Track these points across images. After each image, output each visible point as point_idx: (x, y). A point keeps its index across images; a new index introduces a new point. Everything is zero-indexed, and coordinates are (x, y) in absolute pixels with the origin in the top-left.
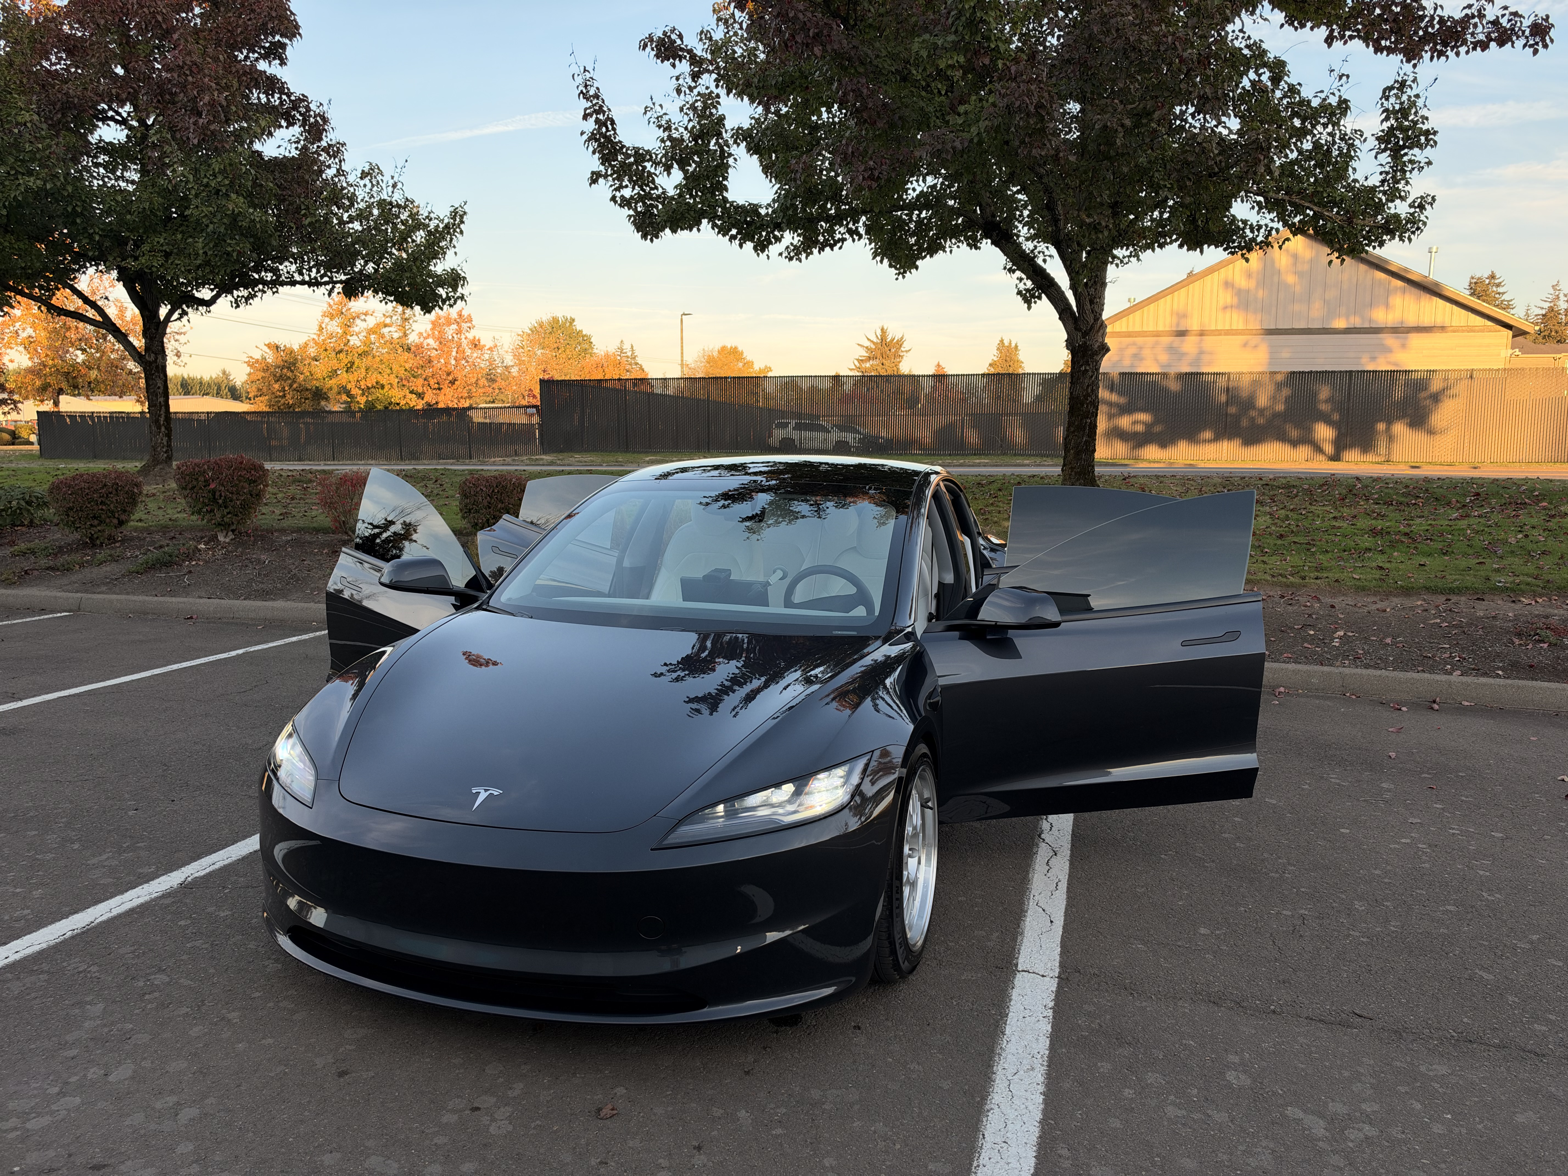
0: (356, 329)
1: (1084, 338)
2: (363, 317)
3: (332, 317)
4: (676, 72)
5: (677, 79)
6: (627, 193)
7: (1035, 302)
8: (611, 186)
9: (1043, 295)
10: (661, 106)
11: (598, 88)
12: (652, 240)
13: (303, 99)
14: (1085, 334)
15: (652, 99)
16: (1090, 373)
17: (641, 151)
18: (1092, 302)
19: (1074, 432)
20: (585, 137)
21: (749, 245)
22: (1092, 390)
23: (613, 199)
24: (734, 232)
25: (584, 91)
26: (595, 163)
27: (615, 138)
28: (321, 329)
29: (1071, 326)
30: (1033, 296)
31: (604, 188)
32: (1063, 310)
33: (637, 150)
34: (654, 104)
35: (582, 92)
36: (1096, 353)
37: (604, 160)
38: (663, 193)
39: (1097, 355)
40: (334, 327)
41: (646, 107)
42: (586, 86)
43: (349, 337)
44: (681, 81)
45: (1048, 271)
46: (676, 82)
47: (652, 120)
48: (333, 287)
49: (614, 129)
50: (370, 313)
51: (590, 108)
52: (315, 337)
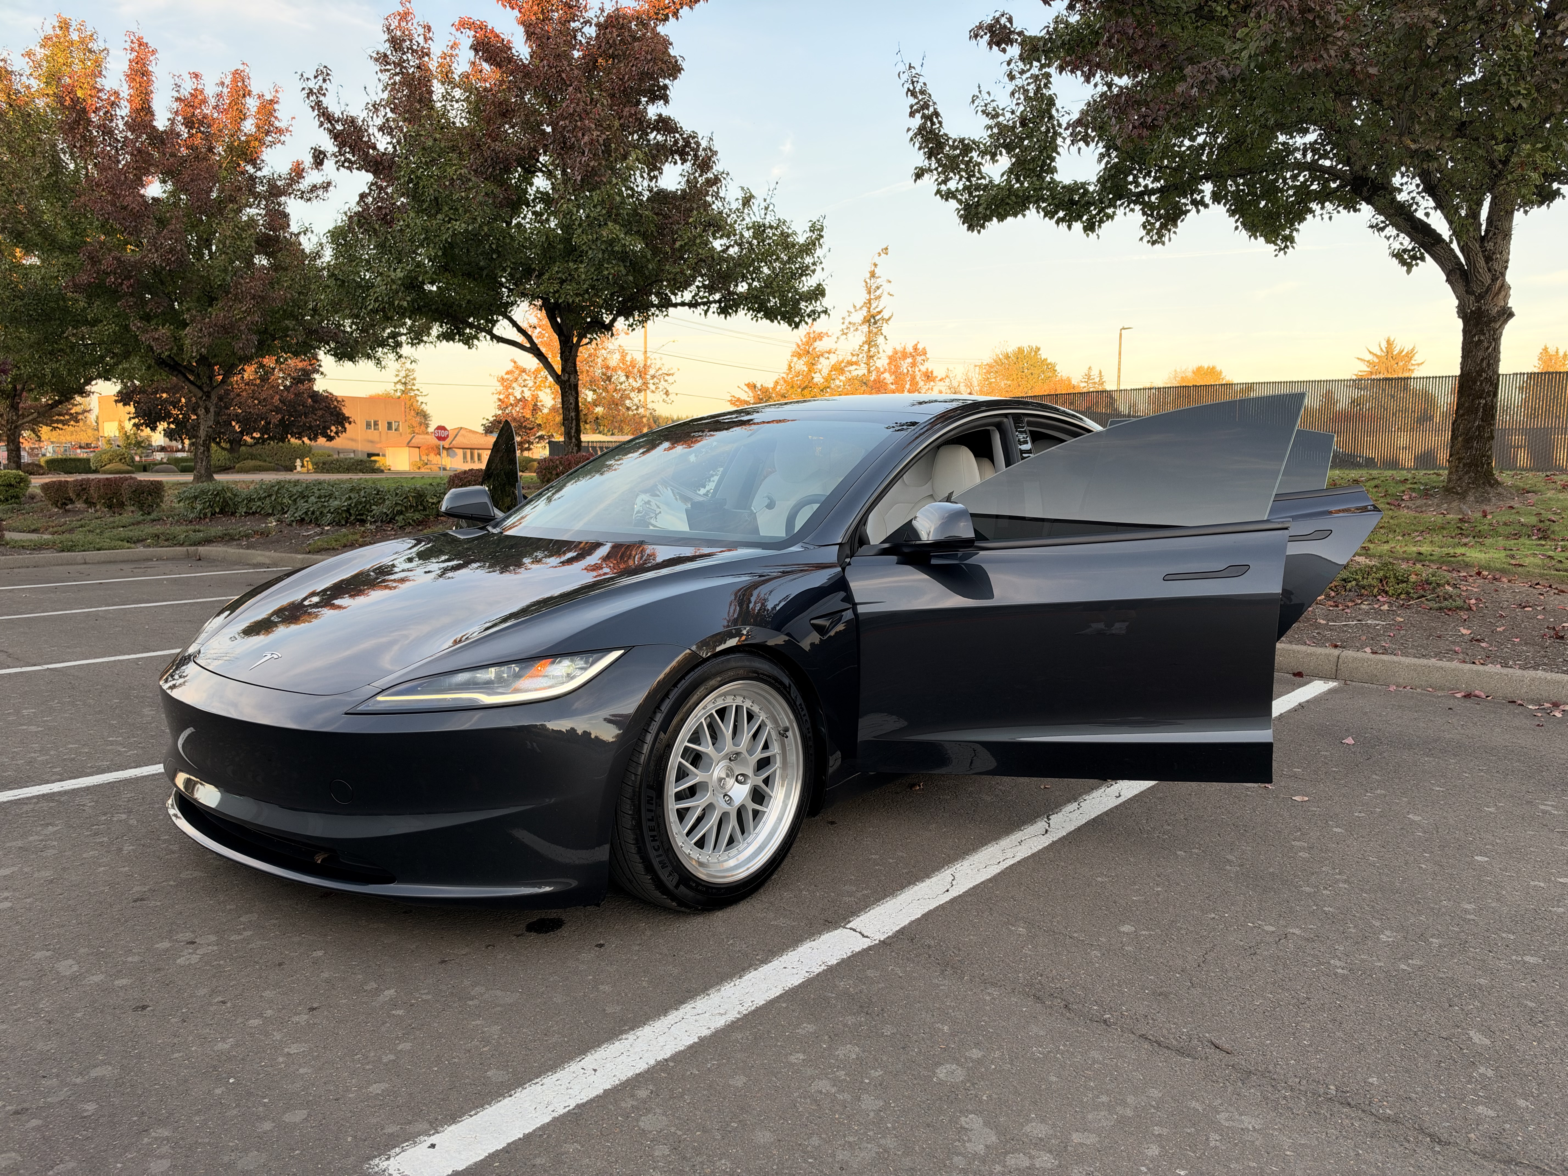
0: (819, 367)
1: (1478, 302)
2: (826, 355)
3: (799, 356)
4: (1007, 57)
5: (1009, 64)
6: (952, 185)
7: (1417, 265)
8: (936, 180)
9: (1426, 255)
10: (989, 93)
11: (925, 84)
12: (979, 232)
13: (694, 136)
14: (1479, 298)
15: (979, 87)
16: (1486, 344)
17: (966, 142)
18: (1488, 259)
19: (1463, 415)
20: (911, 133)
21: (1078, 226)
22: (1489, 365)
23: (938, 192)
24: (1061, 214)
25: (911, 88)
26: (919, 159)
27: (940, 131)
28: (790, 368)
29: (1462, 289)
30: (1414, 258)
31: (929, 182)
32: (1451, 271)
33: (962, 141)
34: (980, 92)
35: (909, 90)
36: (1494, 320)
37: (930, 155)
38: (991, 182)
39: (1495, 321)
40: (801, 365)
41: (974, 96)
42: (913, 83)
43: (813, 375)
44: (1012, 65)
45: (1433, 227)
46: (1007, 67)
47: (980, 109)
48: (709, 307)
49: (940, 123)
50: (833, 351)
51: (917, 104)
52: (785, 376)
